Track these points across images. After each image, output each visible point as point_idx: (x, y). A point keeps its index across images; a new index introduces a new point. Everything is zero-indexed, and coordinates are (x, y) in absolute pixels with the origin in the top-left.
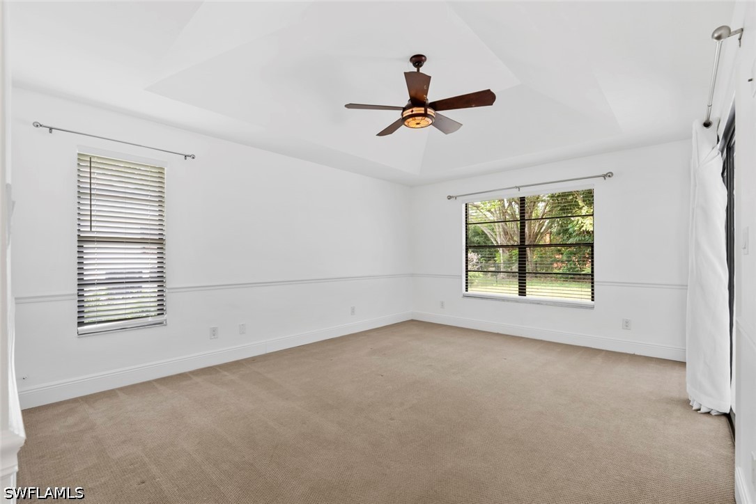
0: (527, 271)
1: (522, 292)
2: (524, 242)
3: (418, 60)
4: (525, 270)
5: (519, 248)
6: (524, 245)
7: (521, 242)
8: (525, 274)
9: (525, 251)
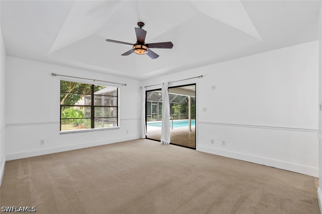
0: (95, 117)
1: (93, 126)
2: (93, 104)
3: (141, 24)
4: (94, 117)
5: (91, 107)
6: (93, 106)
7: (92, 104)
8: (94, 118)
9: (94, 109)
